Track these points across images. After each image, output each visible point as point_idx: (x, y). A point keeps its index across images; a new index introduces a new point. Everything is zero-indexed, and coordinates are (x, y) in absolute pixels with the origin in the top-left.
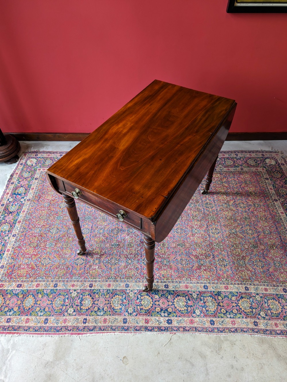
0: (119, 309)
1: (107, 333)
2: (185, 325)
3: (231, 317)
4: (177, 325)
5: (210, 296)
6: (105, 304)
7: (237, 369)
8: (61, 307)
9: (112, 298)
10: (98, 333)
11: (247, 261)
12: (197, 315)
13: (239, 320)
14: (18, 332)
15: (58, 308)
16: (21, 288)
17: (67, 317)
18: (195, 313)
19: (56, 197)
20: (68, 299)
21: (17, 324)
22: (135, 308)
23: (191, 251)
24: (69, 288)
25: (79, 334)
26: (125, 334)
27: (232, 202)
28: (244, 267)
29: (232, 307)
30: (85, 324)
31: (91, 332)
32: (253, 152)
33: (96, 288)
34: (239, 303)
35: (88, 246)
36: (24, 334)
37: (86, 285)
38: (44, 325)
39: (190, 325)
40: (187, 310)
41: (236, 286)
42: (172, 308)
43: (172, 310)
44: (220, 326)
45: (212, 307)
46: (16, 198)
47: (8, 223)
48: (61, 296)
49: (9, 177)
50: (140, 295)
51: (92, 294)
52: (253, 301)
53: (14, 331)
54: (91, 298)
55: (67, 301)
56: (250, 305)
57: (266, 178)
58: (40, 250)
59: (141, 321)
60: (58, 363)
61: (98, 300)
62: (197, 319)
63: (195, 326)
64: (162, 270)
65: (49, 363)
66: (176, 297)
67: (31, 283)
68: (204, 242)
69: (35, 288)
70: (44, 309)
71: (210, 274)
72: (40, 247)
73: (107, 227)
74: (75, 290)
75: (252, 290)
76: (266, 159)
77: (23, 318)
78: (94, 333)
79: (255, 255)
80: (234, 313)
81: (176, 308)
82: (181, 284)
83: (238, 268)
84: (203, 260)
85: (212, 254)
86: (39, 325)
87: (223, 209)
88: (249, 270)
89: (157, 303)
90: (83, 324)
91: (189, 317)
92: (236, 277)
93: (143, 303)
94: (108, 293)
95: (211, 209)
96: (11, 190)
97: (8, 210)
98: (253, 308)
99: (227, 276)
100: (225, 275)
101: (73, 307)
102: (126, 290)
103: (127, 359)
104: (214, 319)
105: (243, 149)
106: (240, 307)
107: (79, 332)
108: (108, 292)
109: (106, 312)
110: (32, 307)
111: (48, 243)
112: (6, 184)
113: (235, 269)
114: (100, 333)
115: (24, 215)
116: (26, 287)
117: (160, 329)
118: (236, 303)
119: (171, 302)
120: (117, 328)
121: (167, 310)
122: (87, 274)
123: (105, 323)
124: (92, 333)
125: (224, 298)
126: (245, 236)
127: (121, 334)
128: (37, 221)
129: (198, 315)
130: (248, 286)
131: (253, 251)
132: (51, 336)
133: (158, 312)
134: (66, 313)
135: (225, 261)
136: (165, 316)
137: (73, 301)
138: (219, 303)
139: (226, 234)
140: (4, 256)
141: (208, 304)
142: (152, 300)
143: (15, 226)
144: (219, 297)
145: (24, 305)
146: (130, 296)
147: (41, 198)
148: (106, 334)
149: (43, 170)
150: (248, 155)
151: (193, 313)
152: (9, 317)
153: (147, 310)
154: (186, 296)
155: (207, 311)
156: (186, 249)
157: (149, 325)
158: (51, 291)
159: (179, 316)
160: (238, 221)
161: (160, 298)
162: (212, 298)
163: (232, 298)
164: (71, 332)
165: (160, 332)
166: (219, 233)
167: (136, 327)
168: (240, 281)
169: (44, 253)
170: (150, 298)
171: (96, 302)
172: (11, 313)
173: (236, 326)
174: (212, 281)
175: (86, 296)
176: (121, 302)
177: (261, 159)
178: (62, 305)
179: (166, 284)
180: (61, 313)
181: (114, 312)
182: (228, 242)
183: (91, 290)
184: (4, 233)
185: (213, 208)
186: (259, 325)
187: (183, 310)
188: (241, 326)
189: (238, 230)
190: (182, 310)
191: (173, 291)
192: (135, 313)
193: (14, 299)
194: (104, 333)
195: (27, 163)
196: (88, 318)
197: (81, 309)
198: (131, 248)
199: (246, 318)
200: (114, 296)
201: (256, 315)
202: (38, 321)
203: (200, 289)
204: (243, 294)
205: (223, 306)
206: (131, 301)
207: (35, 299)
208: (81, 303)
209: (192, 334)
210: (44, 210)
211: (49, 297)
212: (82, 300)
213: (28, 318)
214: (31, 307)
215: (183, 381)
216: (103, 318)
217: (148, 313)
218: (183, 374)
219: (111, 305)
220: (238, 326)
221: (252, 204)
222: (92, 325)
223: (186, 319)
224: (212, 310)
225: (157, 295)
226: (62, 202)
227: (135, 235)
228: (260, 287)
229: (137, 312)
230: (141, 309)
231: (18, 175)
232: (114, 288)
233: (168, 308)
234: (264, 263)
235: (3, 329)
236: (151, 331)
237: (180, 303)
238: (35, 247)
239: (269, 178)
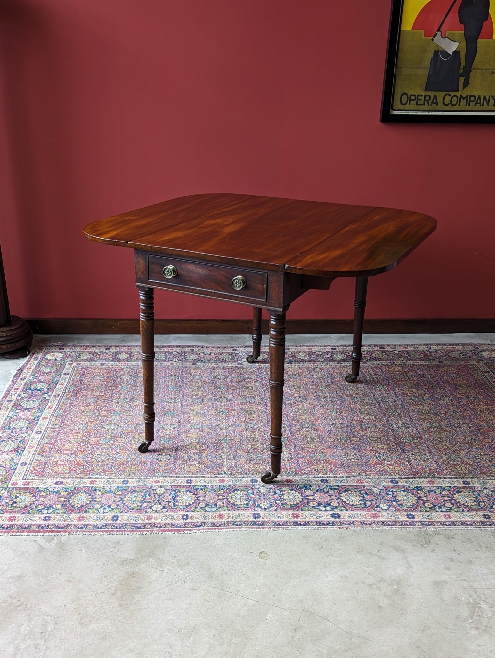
0: (244, 504)
1: (227, 528)
2: (364, 519)
3: (442, 511)
4: (350, 519)
5: (404, 491)
6: (219, 500)
7: (460, 562)
8: (140, 504)
9: (230, 493)
10: (210, 529)
11: (462, 455)
12: (382, 509)
13: (458, 514)
14: (66, 530)
15: (135, 505)
16: (62, 485)
17: (153, 514)
18: (379, 507)
19: (108, 392)
20: (150, 495)
21: (63, 522)
22: (272, 503)
23: (363, 446)
24: (150, 485)
25: (176, 531)
26: (259, 529)
27: (427, 396)
28: (458, 461)
29: (444, 501)
30: (186, 520)
31: (198, 528)
32: (458, 345)
33: (200, 484)
34: (454, 497)
35: (176, 442)
36: (78, 533)
37: (180, 481)
38: (112, 522)
39: (373, 519)
40: (365, 504)
41: (448, 480)
42: (338, 503)
43: (337, 505)
44: (425, 520)
45: (408, 500)
46: (32, 393)
47: (23, 420)
48: (136, 493)
49: (15, 371)
50: (278, 489)
51: (192, 490)
52: (478, 495)
53: (60, 530)
54: (192, 494)
55: (148, 497)
56: (474, 499)
57: (484, 371)
58: (90, 447)
59: (285, 515)
60: (144, 560)
61: (205, 496)
62: (385, 514)
63: (382, 520)
64: (314, 465)
65: (128, 561)
66: (344, 491)
67: (79, 480)
68: (384, 436)
69: (88, 484)
70: (110, 506)
71: (400, 469)
72: (89, 443)
73: (207, 422)
74: (161, 487)
75: (476, 484)
76: (482, 351)
77: (72, 515)
78: (204, 529)
79: (476, 448)
80: (447, 507)
81: (345, 502)
82: (350, 479)
83: (448, 462)
84: (385, 455)
85: (401, 448)
86: (104, 522)
87: (413, 403)
88: (467, 464)
89: (312, 498)
90: (182, 520)
91: (370, 511)
92: (447, 472)
93: (285, 497)
94: (222, 489)
95: (391, 404)
96: (22, 386)
97: (21, 406)
98: (481, 502)
99: (429, 470)
100: (427, 470)
101: (160, 504)
102: (253, 485)
103: (266, 554)
104: (413, 514)
105: (439, 343)
106: (457, 501)
107: (176, 529)
108: (221, 487)
109: (221, 507)
110: (87, 504)
111: (102, 439)
112: (11, 379)
113: (443, 463)
114: (215, 529)
115: (52, 412)
116: (70, 483)
117: (320, 523)
118: (449, 497)
119: (335, 496)
120: (244, 523)
121: (329, 504)
122: (179, 470)
123: (222, 519)
124: (200, 530)
125: (429, 492)
126: (456, 430)
127: (251, 529)
128: (77, 417)
129: (386, 510)
130: (467, 480)
131: (472, 444)
132: (126, 533)
133: (313, 507)
134: (150, 510)
135: (424, 456)
136: (326, 510)
137: (159, 498)
138: (420, 497)
139: (423, 428)
140: (24, 453)
141: (400, 498)
142: (300, 495)
143: (37, 423)
144: (419, 491)
145: (72, 503)
146: (262, 491)
147: (79, 393)
148: (225, 530)
149: (77, 364)
150: (450, 348)
151: (377, 507)
152: (48, 515)
153: (294, 505)
154: (360, 490)
155: (399, 505)
156: (353, 444)
157: (301, 519)
158: (118, 487)
159: (352, 511)
160: (442, 415)
161: (314, 492)
162: (406, 493)
163: (441, 492)
164: (161, 529)
165: (321, 526)
166: (409, 427)
167: (278, 521)
168: (453, 475)
169: (98, 449)
170: (297, 493)
171: (201, 499)
172: (49, 511)
173: (451, 520)
174: (405, 475)
175: (183, 492)
176: (247, 497)
177: (473, 352)
178: (140, 502)
179: (324, 478)
180: (140, 510)
181: (234, 507)
182: (426, 436)
183: (190, 486)
184: (19, 430)
185: (395, 403)
186: (492, 518)
187: (358, 504)
188: (461, 519)
189: (442, 423)
190: (355, 504)
191: (338, 486)
192: (272, 508)
193: (54, 497)
194: (222, 529)
195: (46, 357)
196: (189, 514)
197: (175, 506)
198: (254, 443)
199: (468, 511)
200: (233, 491)
201: (486, 508)
202: (101, 518)
203: (384, 484)
204: (460, 488)
205: (427, 500)
206: (264, 496)
207: (90, 497)
208: (174, 499)
209: (377, 528)
210: (87, 406)
211: (115, 494)
212: (176, 496)
213: (82, 515)
214: (84, 504)
215: (368, 574)
216: (217, 514)
217: (297, 506)
218: (368, 567)
219: (229, 500)
220: (457, 520)
221: (464, 397)
222: (199, 521)
223: (363, 513)
224: (409, 504)
225: (309, 489)
226: (120, 397)
227: (259, 430)
228: (490, 481)
229: (276, 506)
230: (282, 504)
231: (31, 370)
232: (230, 483)
233: (331, 503)
234: (492, 456)
235: (39, 527)
236: (304, 525)
237: (352, 498)
238: (80, 444)
239: (489, 370)
